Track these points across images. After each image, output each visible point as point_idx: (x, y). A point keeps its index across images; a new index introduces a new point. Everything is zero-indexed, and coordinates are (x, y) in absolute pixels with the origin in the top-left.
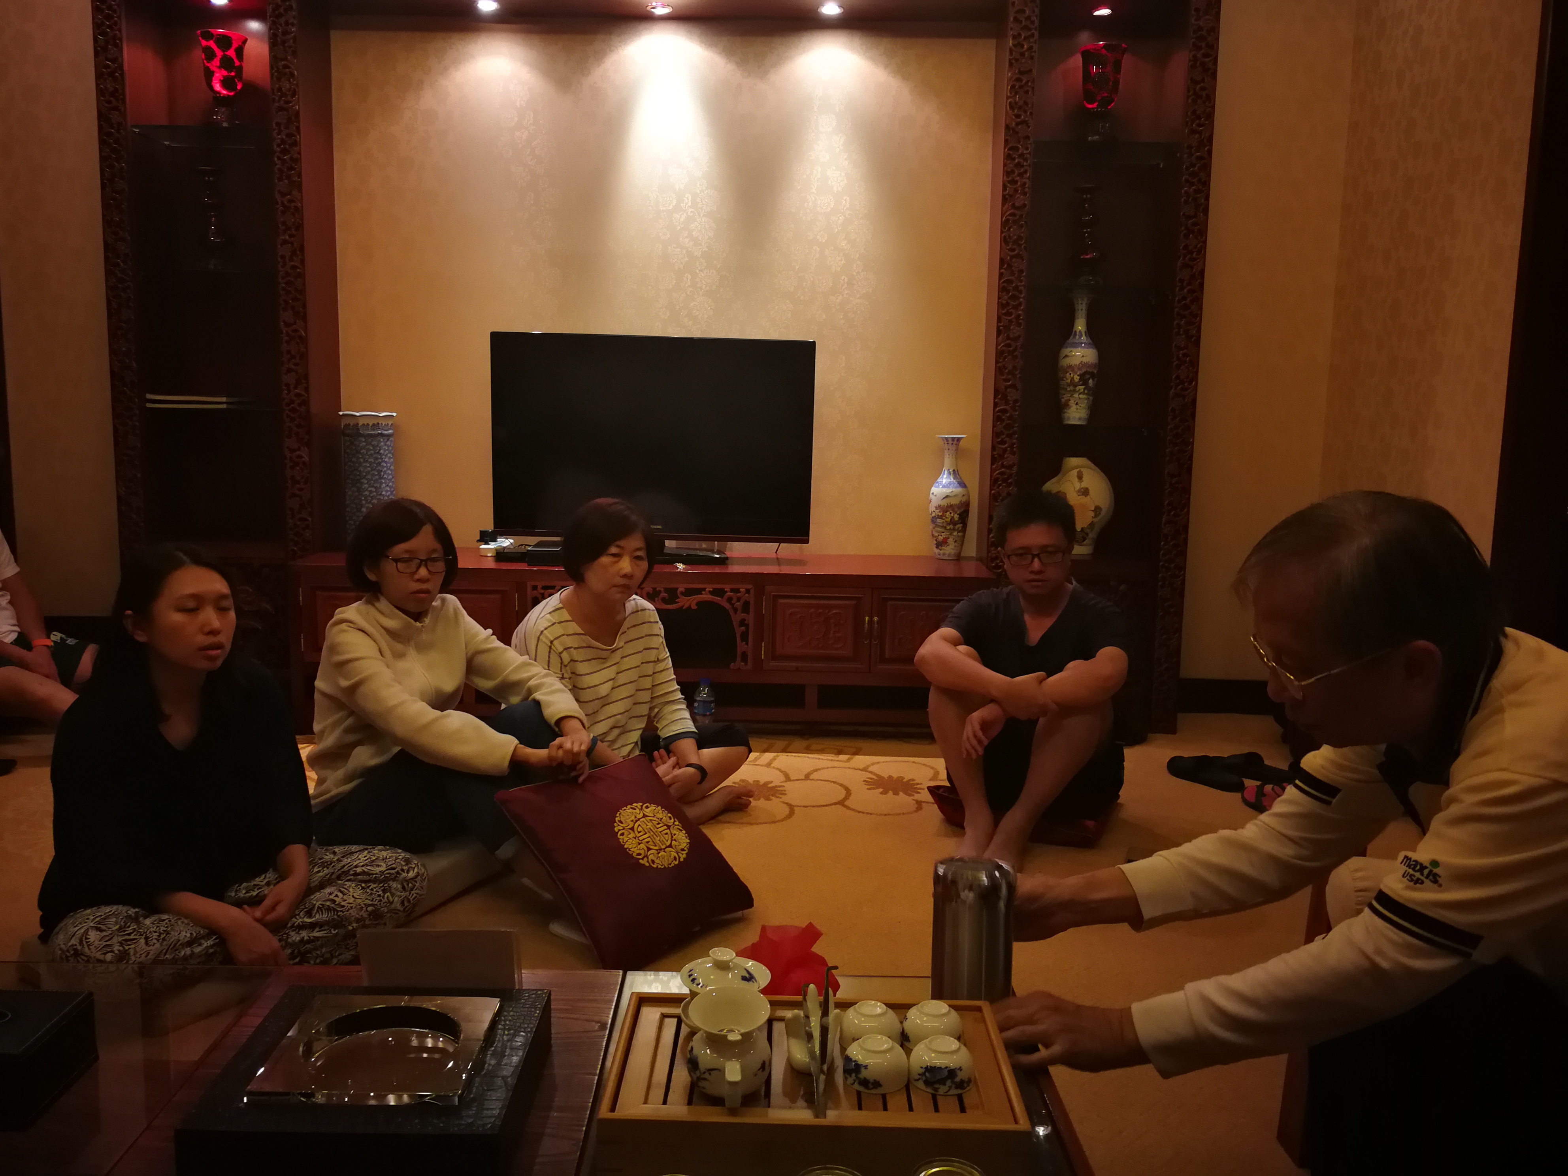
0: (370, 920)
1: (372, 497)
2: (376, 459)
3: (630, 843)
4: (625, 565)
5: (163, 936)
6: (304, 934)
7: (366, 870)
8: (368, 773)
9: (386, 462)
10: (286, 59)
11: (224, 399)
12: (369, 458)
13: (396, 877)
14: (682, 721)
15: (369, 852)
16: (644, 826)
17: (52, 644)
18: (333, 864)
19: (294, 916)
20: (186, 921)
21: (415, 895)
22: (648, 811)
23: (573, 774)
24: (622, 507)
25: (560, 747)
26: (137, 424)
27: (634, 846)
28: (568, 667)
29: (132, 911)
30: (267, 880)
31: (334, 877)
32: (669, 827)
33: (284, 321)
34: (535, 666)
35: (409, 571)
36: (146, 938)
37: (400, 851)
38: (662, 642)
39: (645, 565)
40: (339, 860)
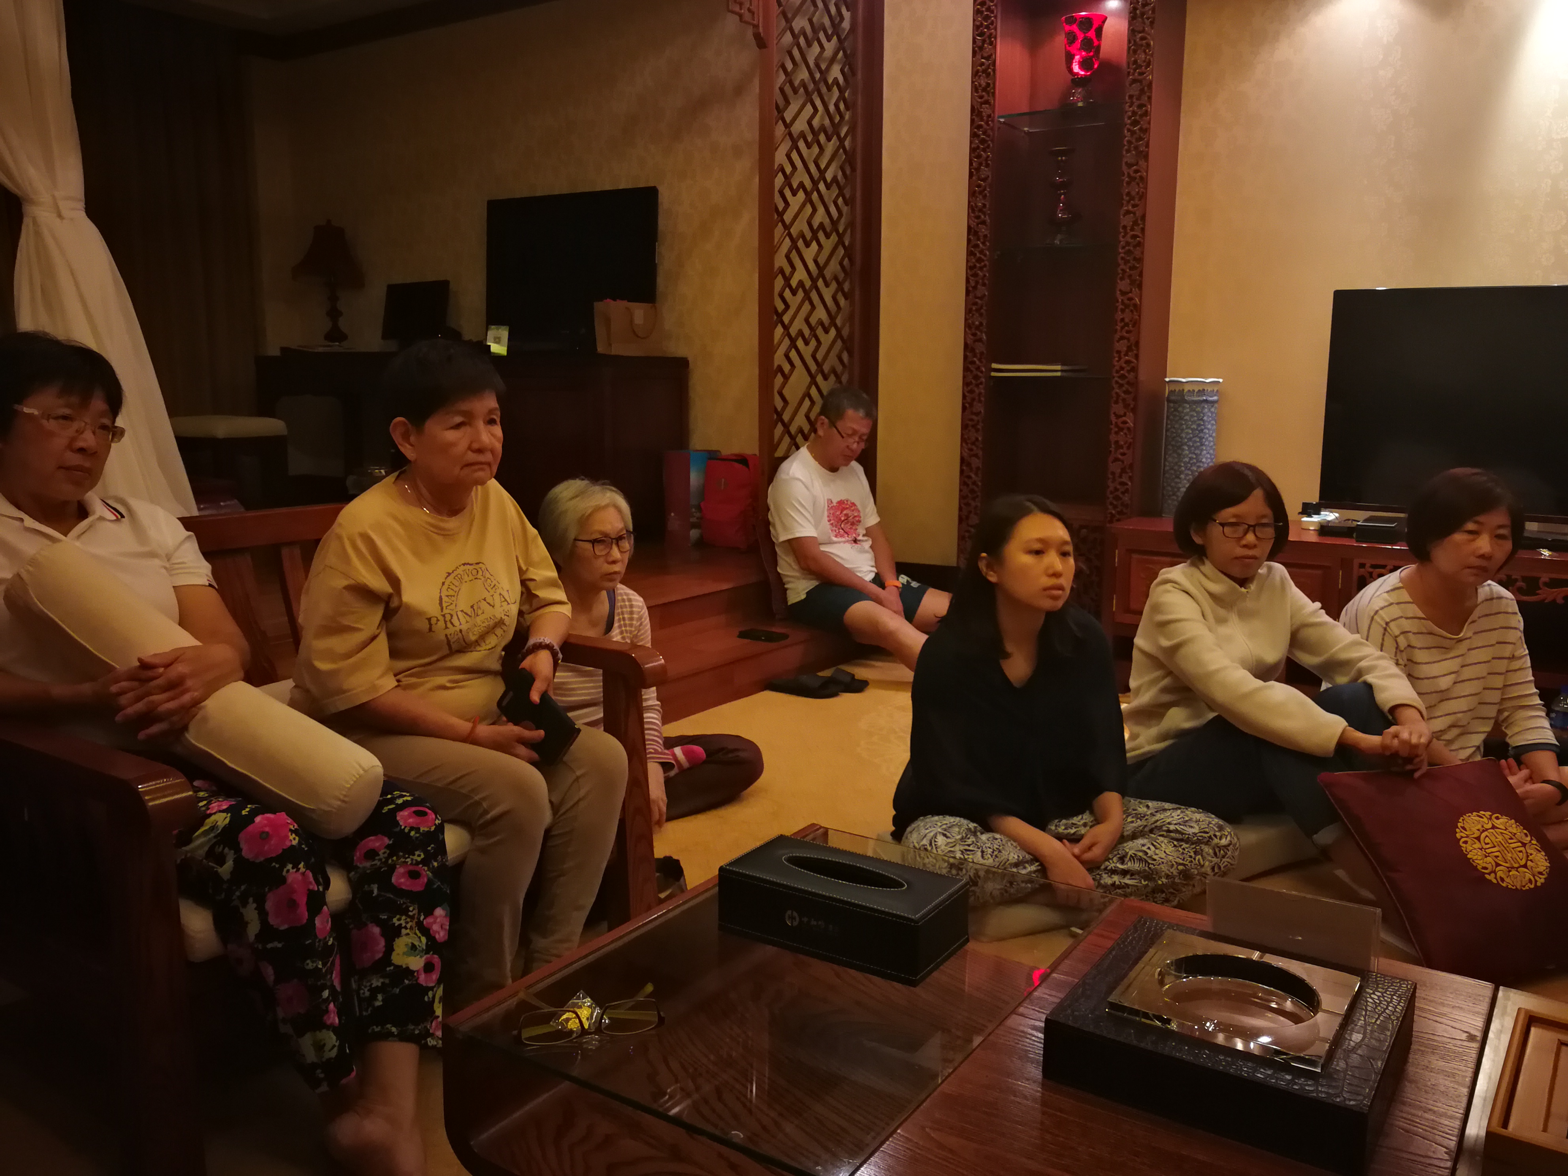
0: (1180, 879)
1: (1191, 464)
2: (1199, 425)
3: (1474, 853)
4: (1484, 544)
5: (996, 853)
6: (1116, 878)
7: (1179, 829)
8: (1181, 735)
9: (1208, 429)
10: (1143, 31)
11: (1059, 367)
12: (1191, 425)
13: (1209, 841)
14: (1541, 730)
15: (1182, 812)
16: (1493, 838)
17: (901, 586)
18: (1146, 817)
19: (1108, 860)
20: (1015, 844)
21: (1226, 863)
22: (1497, 823)
23: (1409, 767)
24: (1485, 478)
25: (1396, 736)
26: (983, 391)
27: (1480, 858)
28: (1404, 654)
29: (972, 825)
30: (1084, 821)
31: (1147, 829)
32: (1524, 845)
33: (1120, 290)
34: (1367, 646)
35: (1236, 536)
36: (983, 852)
37: (1213, 816)
38: (1521, 637)
39: (1508, 545)
40: (1152, 815)
